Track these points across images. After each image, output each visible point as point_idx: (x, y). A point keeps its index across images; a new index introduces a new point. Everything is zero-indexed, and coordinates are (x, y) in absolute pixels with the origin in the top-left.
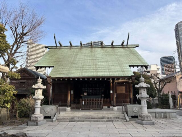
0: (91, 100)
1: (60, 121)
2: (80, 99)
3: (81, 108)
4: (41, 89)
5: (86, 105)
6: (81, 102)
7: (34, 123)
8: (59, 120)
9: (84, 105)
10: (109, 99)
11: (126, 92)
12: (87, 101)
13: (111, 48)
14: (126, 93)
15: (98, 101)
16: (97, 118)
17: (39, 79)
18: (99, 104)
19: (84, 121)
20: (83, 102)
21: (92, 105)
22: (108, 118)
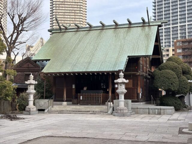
0: (90, 95)
1: (51, 113)
2: (78, 94)
3: (79, 103)
4: (32, 84)
5: (84, 100)
6: (79, 97)
7: (28, 113)
8: (49, 112)
9: (82, 100)
10: (114, 94)
11: (133, 86)
12: (86, 96)
13: (128, 27)
14: (133, 88)
15: (96, 97)
16: (83, 111)
17: (30, 76)
18: (97, 100)
19: (70, 113)
20: (81, 97)
21: (90, 100)
22: (93, 112)
